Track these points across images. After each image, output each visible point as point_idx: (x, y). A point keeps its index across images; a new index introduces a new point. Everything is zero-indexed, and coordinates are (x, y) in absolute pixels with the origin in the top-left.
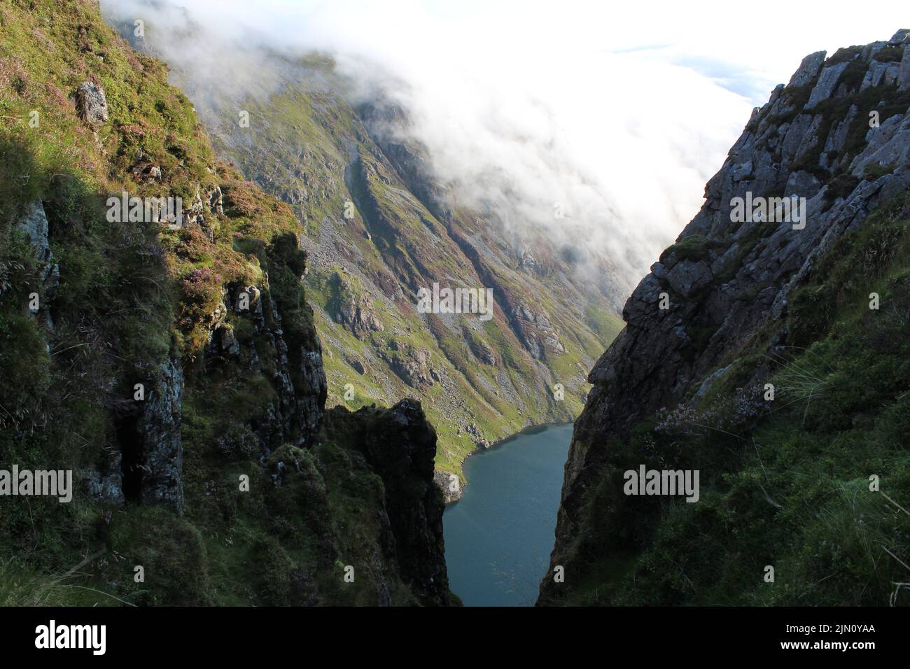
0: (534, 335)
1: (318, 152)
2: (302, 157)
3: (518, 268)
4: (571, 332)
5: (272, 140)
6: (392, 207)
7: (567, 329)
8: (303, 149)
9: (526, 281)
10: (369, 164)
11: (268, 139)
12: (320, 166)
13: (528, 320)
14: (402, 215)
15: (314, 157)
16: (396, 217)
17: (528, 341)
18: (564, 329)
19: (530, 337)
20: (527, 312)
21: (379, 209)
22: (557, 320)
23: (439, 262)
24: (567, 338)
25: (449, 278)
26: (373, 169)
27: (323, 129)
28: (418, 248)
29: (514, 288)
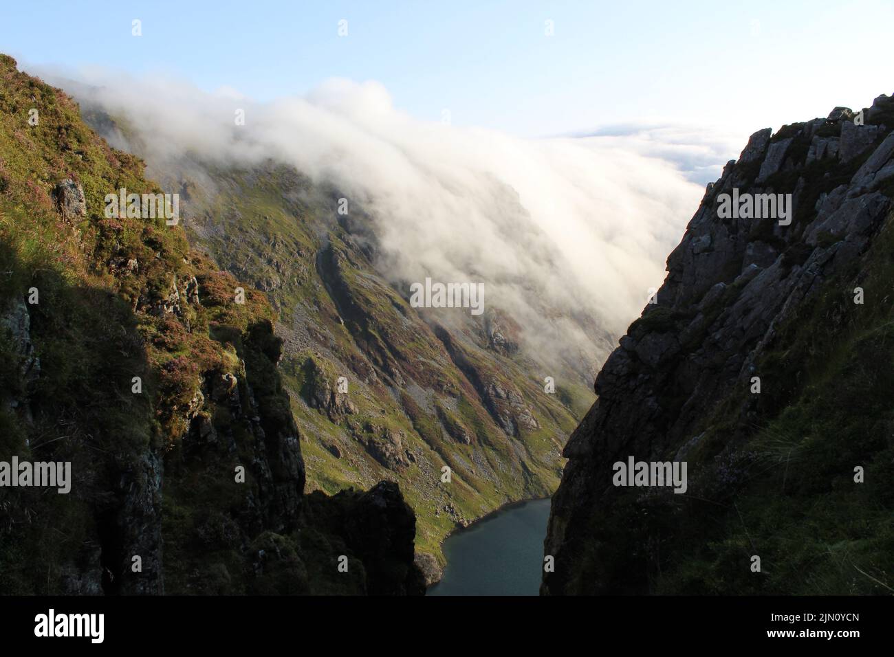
0: (508, 412)
1: (290, 241)
2: (274, 245)
3: (488, 347)
4: (543, 407)
5: (244, 230)
6: (363, 291)
7: (539, 404)
8: (275, 238)
9: (497, 359)
10: (339, 251)
11: (241, 230)
12: (291, 254)
13: (501, 397)
14: (373, 299)
15: (286, 246)
16: (367, 301)
17: (502, 418)
18: (536, 404)
19: (504, 414)
20: (499, 390)
21: (351, 295)
22: (529, 397)
23: (411, 344)
24: (540, 414)
25: (422, 359)
26: (343, 256)
27: (295, 219)
28: (389, 331)
29: (486, 366)
